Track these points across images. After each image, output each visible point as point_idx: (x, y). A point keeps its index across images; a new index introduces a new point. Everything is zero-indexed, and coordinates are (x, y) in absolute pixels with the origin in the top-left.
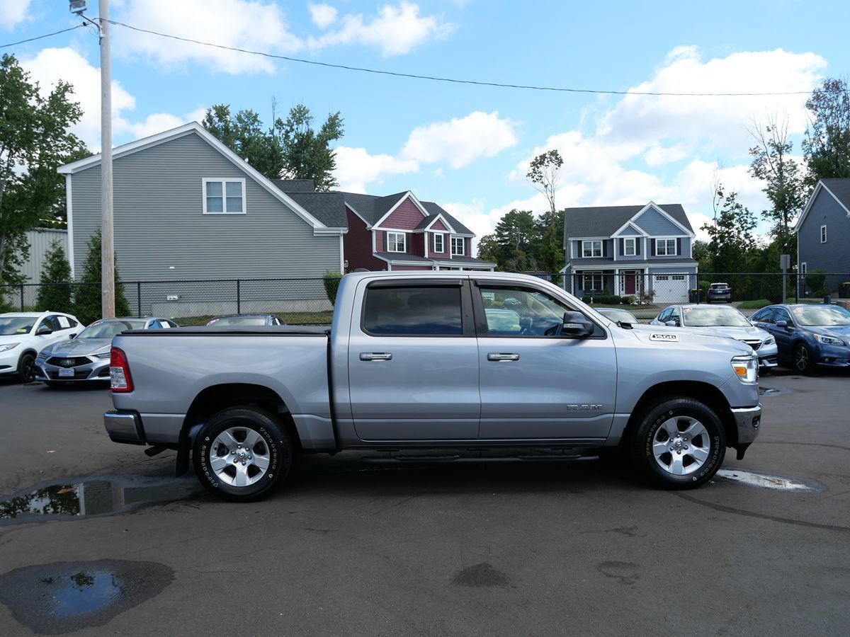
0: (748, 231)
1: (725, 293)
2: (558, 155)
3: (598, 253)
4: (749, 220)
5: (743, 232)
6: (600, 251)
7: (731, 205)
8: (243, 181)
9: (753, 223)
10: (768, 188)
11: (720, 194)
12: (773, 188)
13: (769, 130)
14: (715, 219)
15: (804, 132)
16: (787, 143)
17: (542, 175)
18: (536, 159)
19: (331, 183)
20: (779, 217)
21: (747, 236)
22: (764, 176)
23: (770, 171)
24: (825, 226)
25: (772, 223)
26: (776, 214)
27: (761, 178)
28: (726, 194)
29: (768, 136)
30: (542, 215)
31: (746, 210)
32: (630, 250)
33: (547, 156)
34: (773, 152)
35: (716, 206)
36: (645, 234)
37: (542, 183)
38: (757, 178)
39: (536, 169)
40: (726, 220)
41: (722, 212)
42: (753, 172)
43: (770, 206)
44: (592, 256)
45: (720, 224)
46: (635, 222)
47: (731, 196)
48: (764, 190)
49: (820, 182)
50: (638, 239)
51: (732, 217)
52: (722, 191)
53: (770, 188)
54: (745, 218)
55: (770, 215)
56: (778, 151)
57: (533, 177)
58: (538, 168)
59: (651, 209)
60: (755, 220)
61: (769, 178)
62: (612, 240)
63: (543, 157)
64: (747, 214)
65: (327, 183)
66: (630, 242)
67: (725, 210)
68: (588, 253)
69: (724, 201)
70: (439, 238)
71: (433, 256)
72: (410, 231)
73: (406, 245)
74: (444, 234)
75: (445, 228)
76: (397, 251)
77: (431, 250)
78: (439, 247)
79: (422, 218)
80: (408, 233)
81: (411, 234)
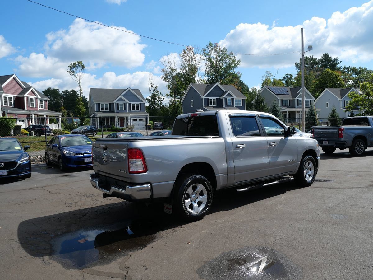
0: (161, 102)
1: (161, 126)
2: (82, 64)
3: (107, 109)
4: (162, 97)
5: (160, 102)
6: (108, 108)
7: (156, 91)
9: (163, 98)
10: (168, 85)
11: (152, 86)
12: (170, 85)
13: (169, 63)
14: (150, 96)
15: (181, 65)
16: (175, 68)
17: (74, 72)
18: (71, 64)
20: (172, 97)
21: (161, 103)
22: (167, 80)
23: (169, 79)
24: (193, 101)
25: (170, 99)
26: (171, 96)
27: (166, 81)
28: (154, 86)
29: (169, 65)
30: (63, 91)
31: (161, 94)
32: (121, 108)
33: (77, 64)
34: (170, 72)
35: (150, 91)
36: (127, 102)
37: (74, 76)
38: (165, 81)
39: (71, 69)
40: (154, 97)
41: (152, 94)
42: (163, 78)
43: (169, 92)
44: (105, 110)
45: (152, 98)
46: (123, 96)
47: (156, 87)
48: (167, 86)
49: (190, 84)
50: (124, 104)
51: (155, 96)
52: (153, 85)
53: (169, 85)
54: (160, 96)
55: (169, 96)
56: (172, 71)
57: (70, 73)
58: (72, 69)
59: (129, 90)
60: (164, 97)
61: (169, 81)
62: (114, 103)
63: (75, 64)
64: (161, 95)
66: (121, 104)
67: (153, 93)
68: (103, 109)
69: (153, 89)
70: (32, 100)
71: (29, 109)
72: (16, 96)
73: (14, 103)
74: (35, 98)
75: (35, 95)
76: (8, 106)
77: (28, 106)
78: (32, 104)
79: (22, 90)
80: (15, 97)
81: (16, 97)
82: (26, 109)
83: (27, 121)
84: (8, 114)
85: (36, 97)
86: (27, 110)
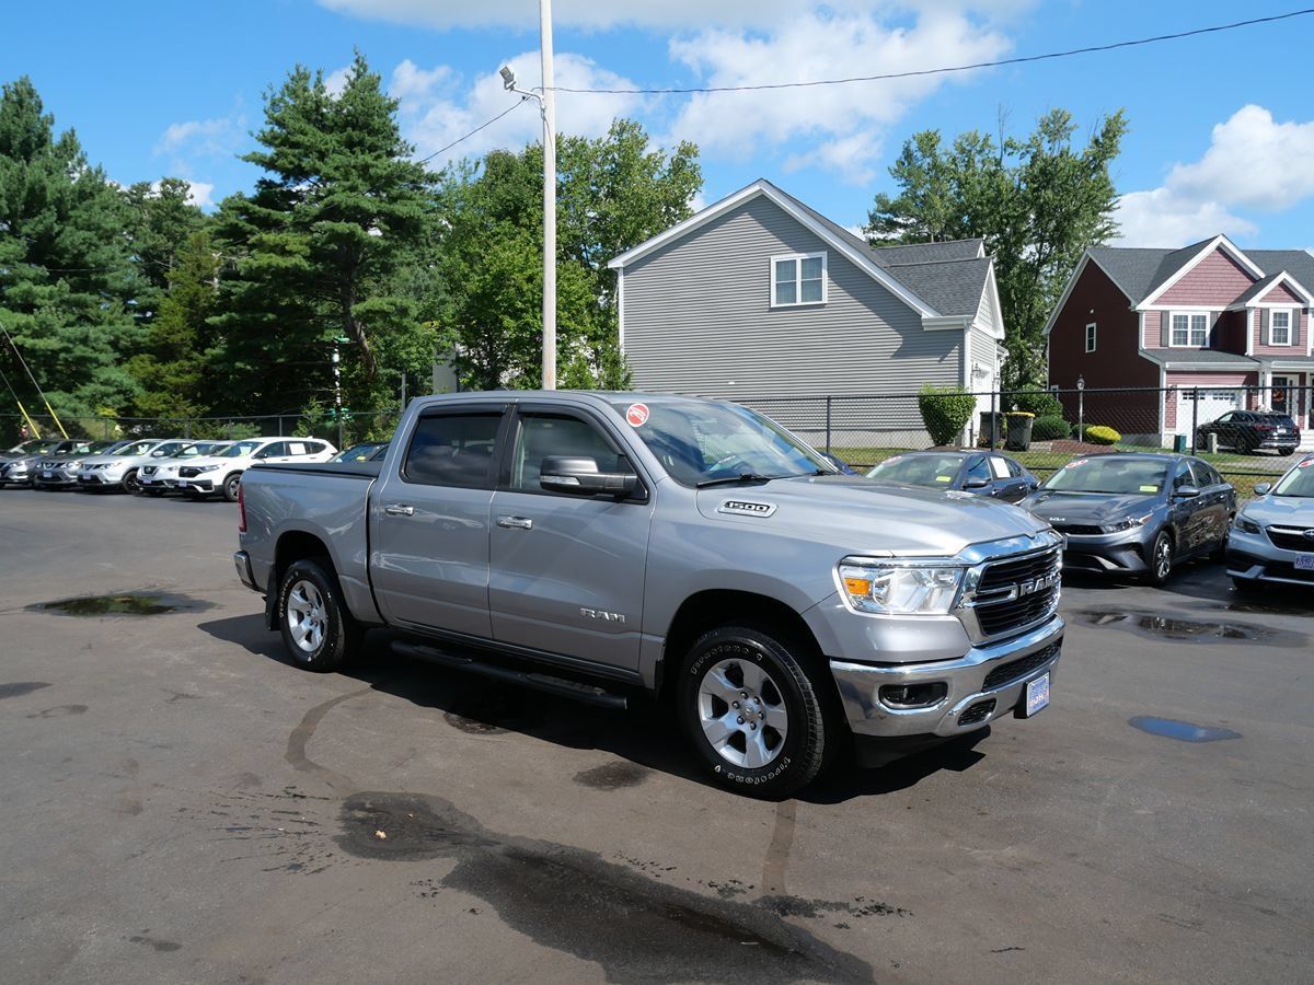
8: (824, 255)
19: (1106, 233)
65: (1100, 234)
70: (1281, 318)
71: (1264, 351)
72: (1222, 308)
73: (1211, 334)
74: (1295, 310)
75: (1298, 299)
76: (1189, 345)
77: (1262, 341)
78: (1281, 336)
79: (1251, 284)
80: (1217, 312)
81: (1223, 312)
82: (1250, 351)
83: (1244, 397)
84: (1169, 372)
85: (1300, 306)
86: (1253, 359)
